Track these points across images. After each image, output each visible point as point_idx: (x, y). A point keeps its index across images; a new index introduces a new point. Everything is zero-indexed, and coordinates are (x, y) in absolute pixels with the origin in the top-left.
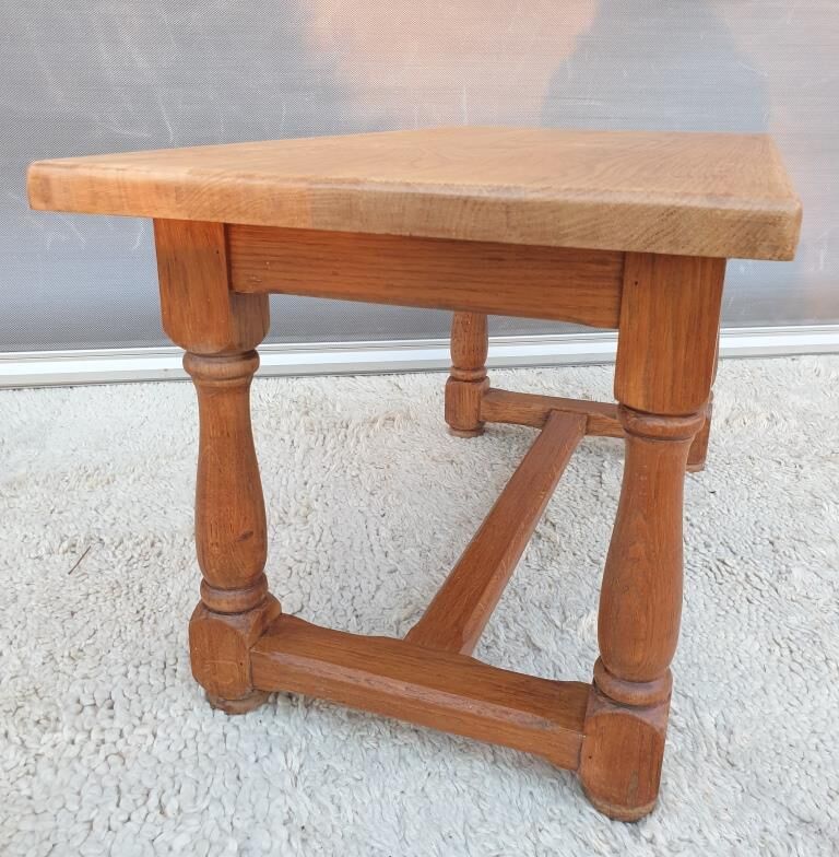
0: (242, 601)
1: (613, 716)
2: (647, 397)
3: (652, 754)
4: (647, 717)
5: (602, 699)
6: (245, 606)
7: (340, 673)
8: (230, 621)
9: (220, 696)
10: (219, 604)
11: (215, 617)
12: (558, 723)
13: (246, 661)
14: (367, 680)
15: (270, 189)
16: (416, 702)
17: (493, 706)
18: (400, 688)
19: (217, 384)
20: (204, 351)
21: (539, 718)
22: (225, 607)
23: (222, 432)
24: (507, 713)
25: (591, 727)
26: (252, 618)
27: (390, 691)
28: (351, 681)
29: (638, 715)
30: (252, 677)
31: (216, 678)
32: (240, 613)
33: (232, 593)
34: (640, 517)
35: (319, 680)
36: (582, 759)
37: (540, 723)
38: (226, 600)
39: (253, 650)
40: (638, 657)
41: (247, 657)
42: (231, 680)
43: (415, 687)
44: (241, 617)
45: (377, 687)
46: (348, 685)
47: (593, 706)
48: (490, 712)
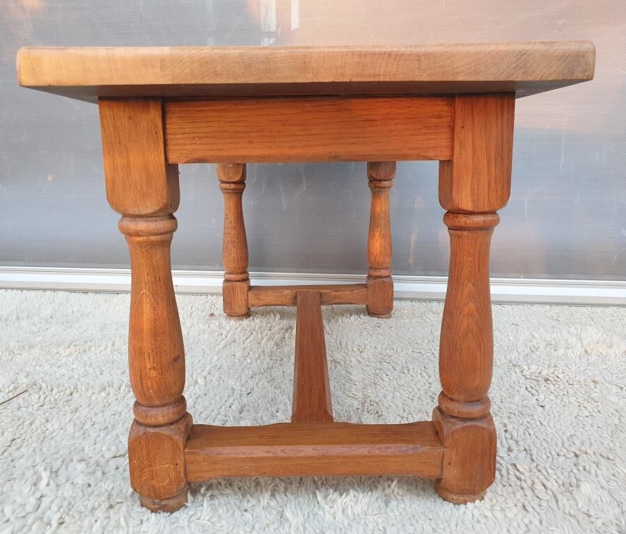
0: (174, 414)
1: (463, 429)
2: (473, 201)
3: (490, 449)
4: (484, 424)
5: (452, 420)
6: (177, 417)
8: (165, 431)
9: (156, 497)
10: (156, 418)
11: (152, 430)
12: (425, 445)
13: (181, 462)
14: (282, 451)
16: (324, 456)
17: (378, 446)
18: (308, 450)
19: (153, 238)
20: (143, 212)
21: (411, 446)
22: (161, 420)
23: (155, 277)
24: (389, 448)
25: (449, 442)
26: (182, 426)
27: (302, 454)
28: (270, 455)
29: (479, 424)
30: (186, 474)
31: (154, 482)
32: (172, 424)
33: (166, 408)
34: (470, 285)
35: (244, 460)
36: (444, 467)
37: (412, 449)
38: (161, 415)
39: (186, 450)
40: (477, 382)
41: (182, 457)
42: (168, 481)
43: (320, 447)
44: (173, 426)
45: (291, 454)
46: (268, 458)
47: (448, 427)
48: (377, 450)
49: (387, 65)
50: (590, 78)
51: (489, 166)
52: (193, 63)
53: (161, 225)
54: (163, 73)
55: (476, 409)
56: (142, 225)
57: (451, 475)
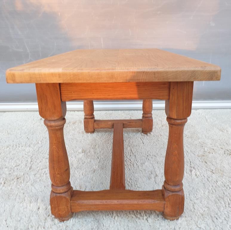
0: (66, 189)
1: (172, 195)
3: (182, 202)
4: (180, 193)
5: (168, 192)
6: (67, 190)
7: (98, 202)
8: (63, 195)
9: (61, 217)
10: (60, 191)
11: (58, 195)
12: (158, 200)
13: (69, 206)
15: (89, 73)
16: (121, 204)
17: (141, 200)
18: (115, 202)
21: (153, 200)
22: (62, 191)
23: (58, 141)
24: (144, 201)
25: (167, 199)
26: (69, 193)
27: (113, 203)
28: (101, 203)
29: (178, 193)
30: (71, 209)
31: (60, 212)
32: (65, 192)
33: (63, 187)
34: (176, 145)
35: (92, 205)
36: (165, 208)
37: (154, 201)
38: (61, 189)
39: (71, 202)
40: (177, 179)
41: (70, 204)
42: (65, 212)
43: (120, 201)
44: (66, 193)
45: (109, 203)
46: (101, 205)
47: (167, 194)
48: (141, 202)
49: (142, 76)
50: (219, 80)
51: (183, 103)
52: (71, 75)
53: (59, 123)
54: (60, 79)
55: (177, 188)
56: (53, 124)
57: (168, 210)
